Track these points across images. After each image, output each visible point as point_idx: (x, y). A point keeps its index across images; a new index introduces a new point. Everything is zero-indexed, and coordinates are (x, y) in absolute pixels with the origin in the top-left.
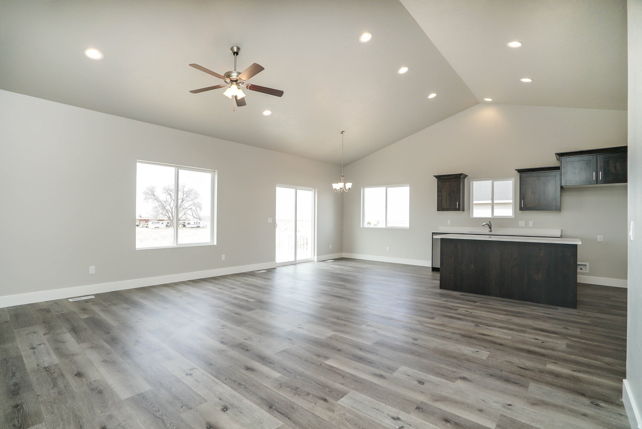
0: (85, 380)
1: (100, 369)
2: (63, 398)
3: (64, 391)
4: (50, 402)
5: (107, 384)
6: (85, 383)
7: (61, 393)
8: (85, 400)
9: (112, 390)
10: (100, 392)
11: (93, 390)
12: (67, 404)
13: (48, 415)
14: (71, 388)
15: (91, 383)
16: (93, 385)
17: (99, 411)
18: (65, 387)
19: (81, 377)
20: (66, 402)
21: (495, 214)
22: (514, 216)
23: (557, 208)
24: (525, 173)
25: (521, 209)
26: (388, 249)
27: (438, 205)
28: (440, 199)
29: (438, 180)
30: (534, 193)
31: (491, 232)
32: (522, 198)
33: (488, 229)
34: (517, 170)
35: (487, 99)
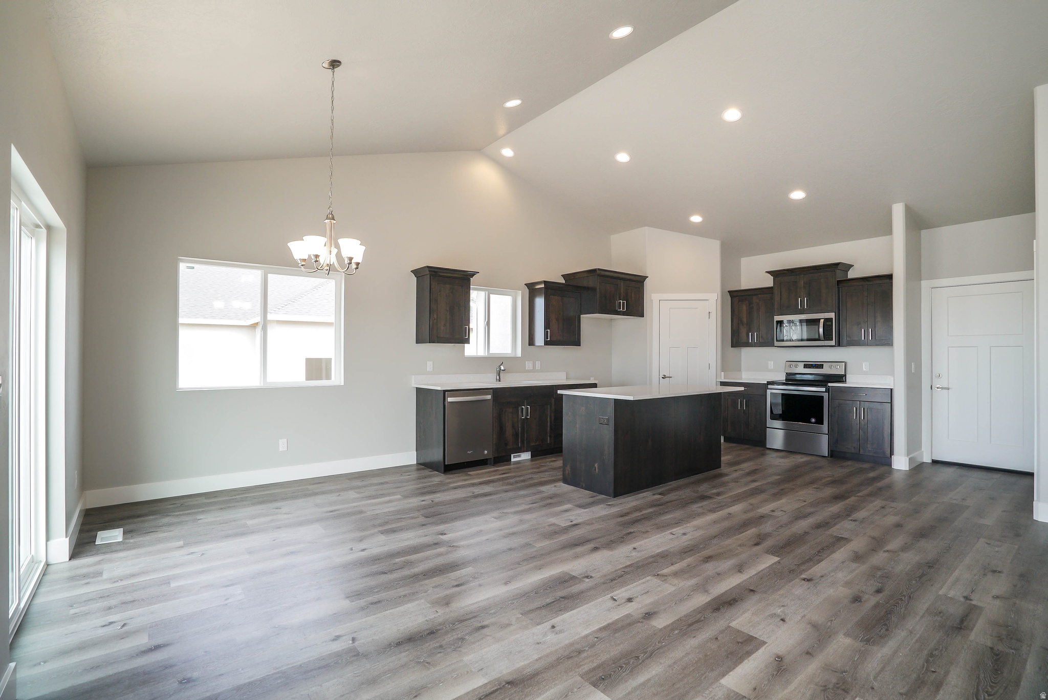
21: (491, 352)
22: (519, 354)
23: (577, 343)
24: (550, 289)
25: (547, 343)
26: (282, 445)
27: (431, 329)
28: (435, 316)
29: (430, 277)
30: (557, 320)
31: (500, 381)
32: (547, 326)
33: (493, 376)
34: (545, 282)
35: (507, 152)
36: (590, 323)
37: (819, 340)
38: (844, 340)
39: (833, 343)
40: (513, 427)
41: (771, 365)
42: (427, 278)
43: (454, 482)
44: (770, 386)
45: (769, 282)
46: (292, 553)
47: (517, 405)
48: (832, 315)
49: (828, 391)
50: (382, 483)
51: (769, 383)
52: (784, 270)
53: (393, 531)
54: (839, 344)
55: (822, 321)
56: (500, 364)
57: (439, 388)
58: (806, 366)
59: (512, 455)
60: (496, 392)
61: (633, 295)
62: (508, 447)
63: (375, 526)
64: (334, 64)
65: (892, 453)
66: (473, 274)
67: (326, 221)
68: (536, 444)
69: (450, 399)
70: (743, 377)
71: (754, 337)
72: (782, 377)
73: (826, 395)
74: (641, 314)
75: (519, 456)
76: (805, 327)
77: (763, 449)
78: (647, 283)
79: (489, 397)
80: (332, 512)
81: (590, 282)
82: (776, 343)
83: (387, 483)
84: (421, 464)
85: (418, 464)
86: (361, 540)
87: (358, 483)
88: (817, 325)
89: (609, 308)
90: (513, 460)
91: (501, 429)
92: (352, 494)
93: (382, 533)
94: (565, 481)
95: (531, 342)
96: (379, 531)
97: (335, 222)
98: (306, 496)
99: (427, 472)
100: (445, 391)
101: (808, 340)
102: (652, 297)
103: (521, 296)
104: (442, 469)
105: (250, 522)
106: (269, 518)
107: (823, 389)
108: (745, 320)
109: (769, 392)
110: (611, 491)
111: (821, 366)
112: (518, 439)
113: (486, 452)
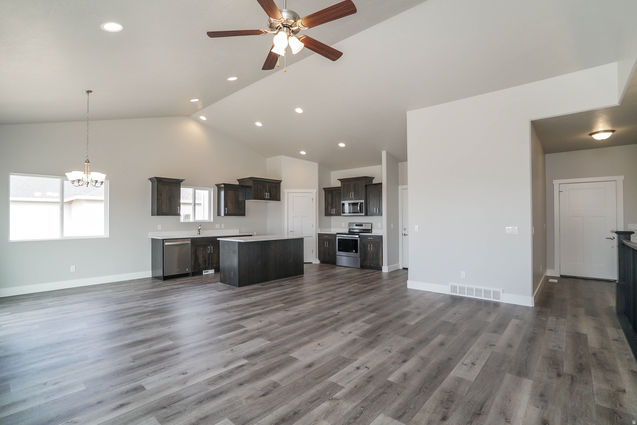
0: (545, 415)
1: (522, 415)
2: (574, 412)
3: (569, 418)
4: (586, 416)
5: (531, 397)
6: (546, 411)
7: (574, 418)
8: (557, 398)
9: (532, 391)
10: (542, 395)
11: (546, 402)
12: (573, 405)
13: (591, 407)
14: (563, 416)
15: (542, 408)
16: (543, 405)
17: (553, 385)
18: (567, 421)
19: (546, 421)
20: (573, 407)
21: (196, 219)
22: (212, 221)
23: (243, 214)
24: (228, 187)
25: (225, 215)
26: (72, 268)
27: (158, 209)
28: (160, 202)
29: (157, 183)
30: (232, 203)
31: (200, 234)
32: (226, 206)
33: (197, 232)
34: (224, 184)
35: (203, 118)
36: (250, 204)
37: (358, 213)
38: (369, 214)
39: (363, 214)
40: (203, 257)
41: (343, 224)
42: (156, 183)
43: (166, 284)
44: (337, 235)
45: (339, 184)
46: (67, 313)
47: (205, 247)
48: (363, 201)
49: (359, 237)
50: (128, 286)
51: (337, 234)
52: (345, 179)
53: (122, 303)
54: (366, 215)
55: (359, 203)
56: (200, 225)
57: (160, 238)
58: (357, 225)
59: (203, 271)
60: (193, 240)
61: (274, 190)
62: (200, 267)
63: (114, 302)
64: (89, 92)
65: (382, 266)
66: (182, 181)
67: (85, 163)
68: (217, 265)
69: (166, 244)
70: (332, 231)
71: (333, 211)
72: (347, 231)
73: (359, 239)
74: (279, 199)
75: (208, 272)
76: (351, 206)
77: (335, 266)
78: (282, 184)
79: (189, 242)
80: (94, 298)
81: (250, 184)
82: (342, 214)
83: (131, 285)
84: (154, 277)
85: (152, 277)
86: (104, 307)
87: (115, 286)
88: (356, 206)
89: (259, 196)
90: (204, 274)
91: (196, 259)
92: (110, 291)
93: (116, 304)
94: (221, 281)
95: (219, 214)
96: (115, 304)
97: (90, 164)
98: (84, 292)
99: (155, 280)
100: (163, 240)
101: (353, 213)
102: (285, 192)
103: (213, 191)
104: (162, 278)
105: (48, 304)
106: (60, 302)
107: (357, 236)
108: (330, 203)
109: (337, 238)
110: (237, 284)
111: (362, 225)
112: (206, 263)
113: (187, 270)
